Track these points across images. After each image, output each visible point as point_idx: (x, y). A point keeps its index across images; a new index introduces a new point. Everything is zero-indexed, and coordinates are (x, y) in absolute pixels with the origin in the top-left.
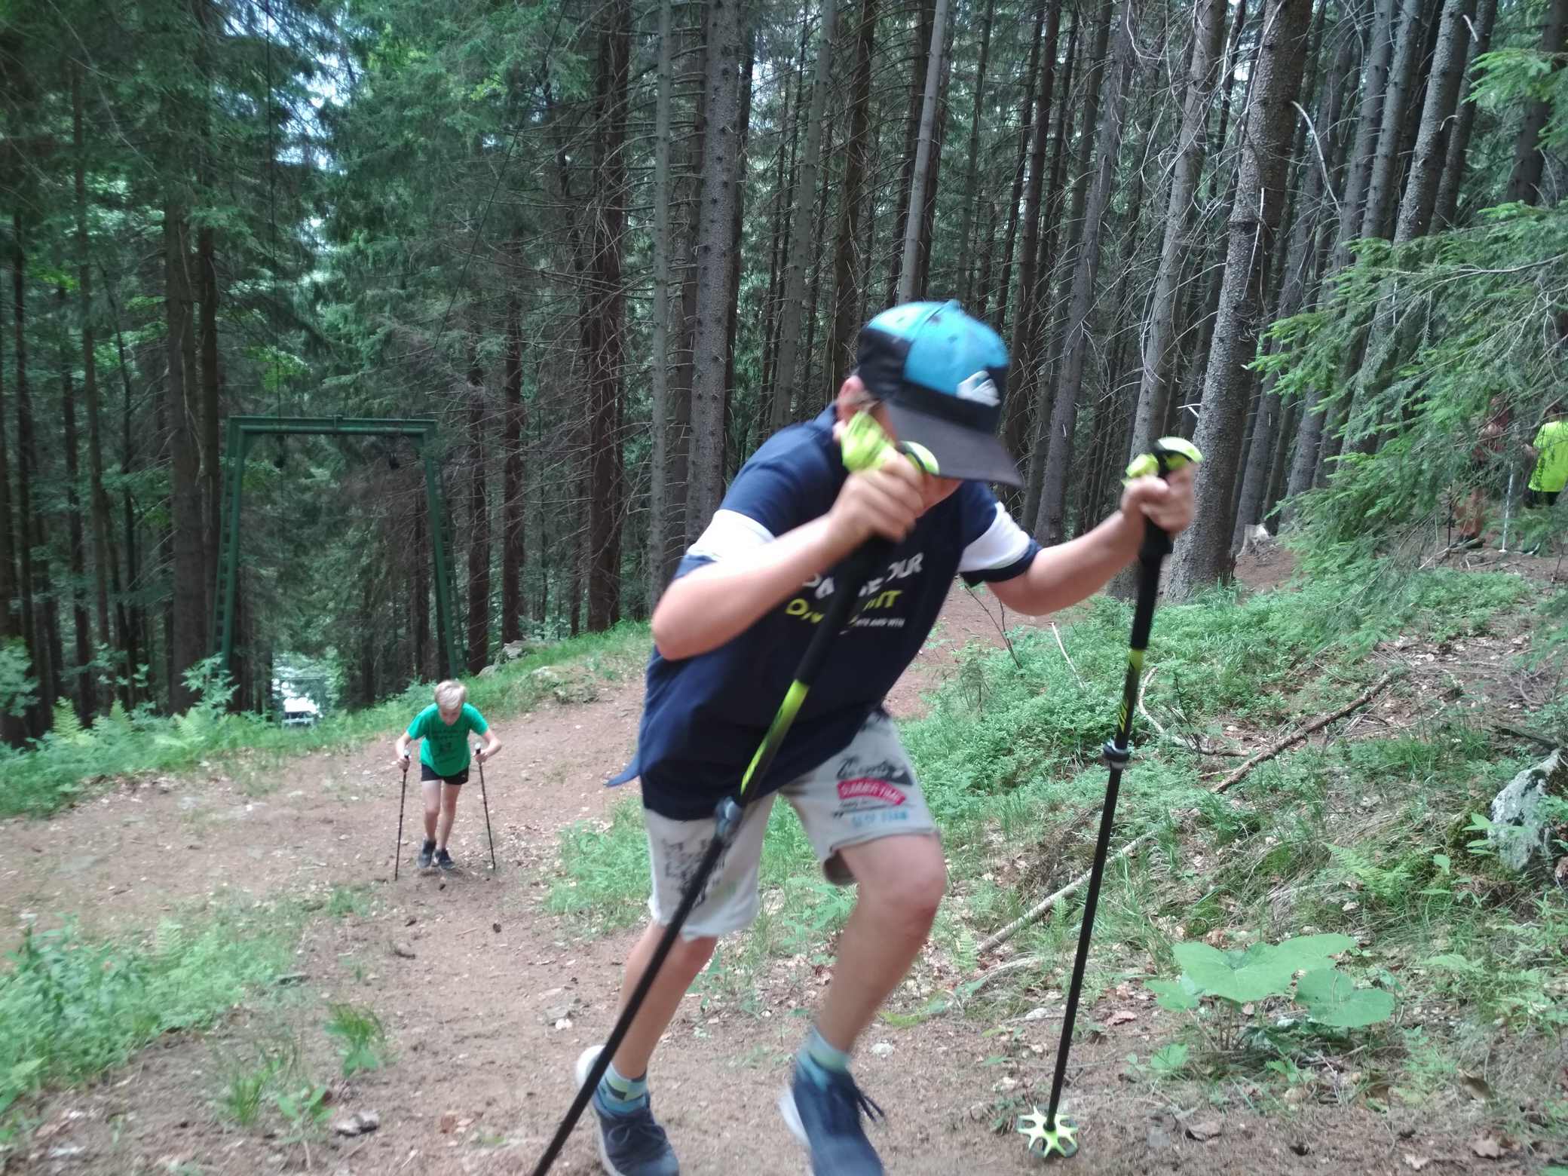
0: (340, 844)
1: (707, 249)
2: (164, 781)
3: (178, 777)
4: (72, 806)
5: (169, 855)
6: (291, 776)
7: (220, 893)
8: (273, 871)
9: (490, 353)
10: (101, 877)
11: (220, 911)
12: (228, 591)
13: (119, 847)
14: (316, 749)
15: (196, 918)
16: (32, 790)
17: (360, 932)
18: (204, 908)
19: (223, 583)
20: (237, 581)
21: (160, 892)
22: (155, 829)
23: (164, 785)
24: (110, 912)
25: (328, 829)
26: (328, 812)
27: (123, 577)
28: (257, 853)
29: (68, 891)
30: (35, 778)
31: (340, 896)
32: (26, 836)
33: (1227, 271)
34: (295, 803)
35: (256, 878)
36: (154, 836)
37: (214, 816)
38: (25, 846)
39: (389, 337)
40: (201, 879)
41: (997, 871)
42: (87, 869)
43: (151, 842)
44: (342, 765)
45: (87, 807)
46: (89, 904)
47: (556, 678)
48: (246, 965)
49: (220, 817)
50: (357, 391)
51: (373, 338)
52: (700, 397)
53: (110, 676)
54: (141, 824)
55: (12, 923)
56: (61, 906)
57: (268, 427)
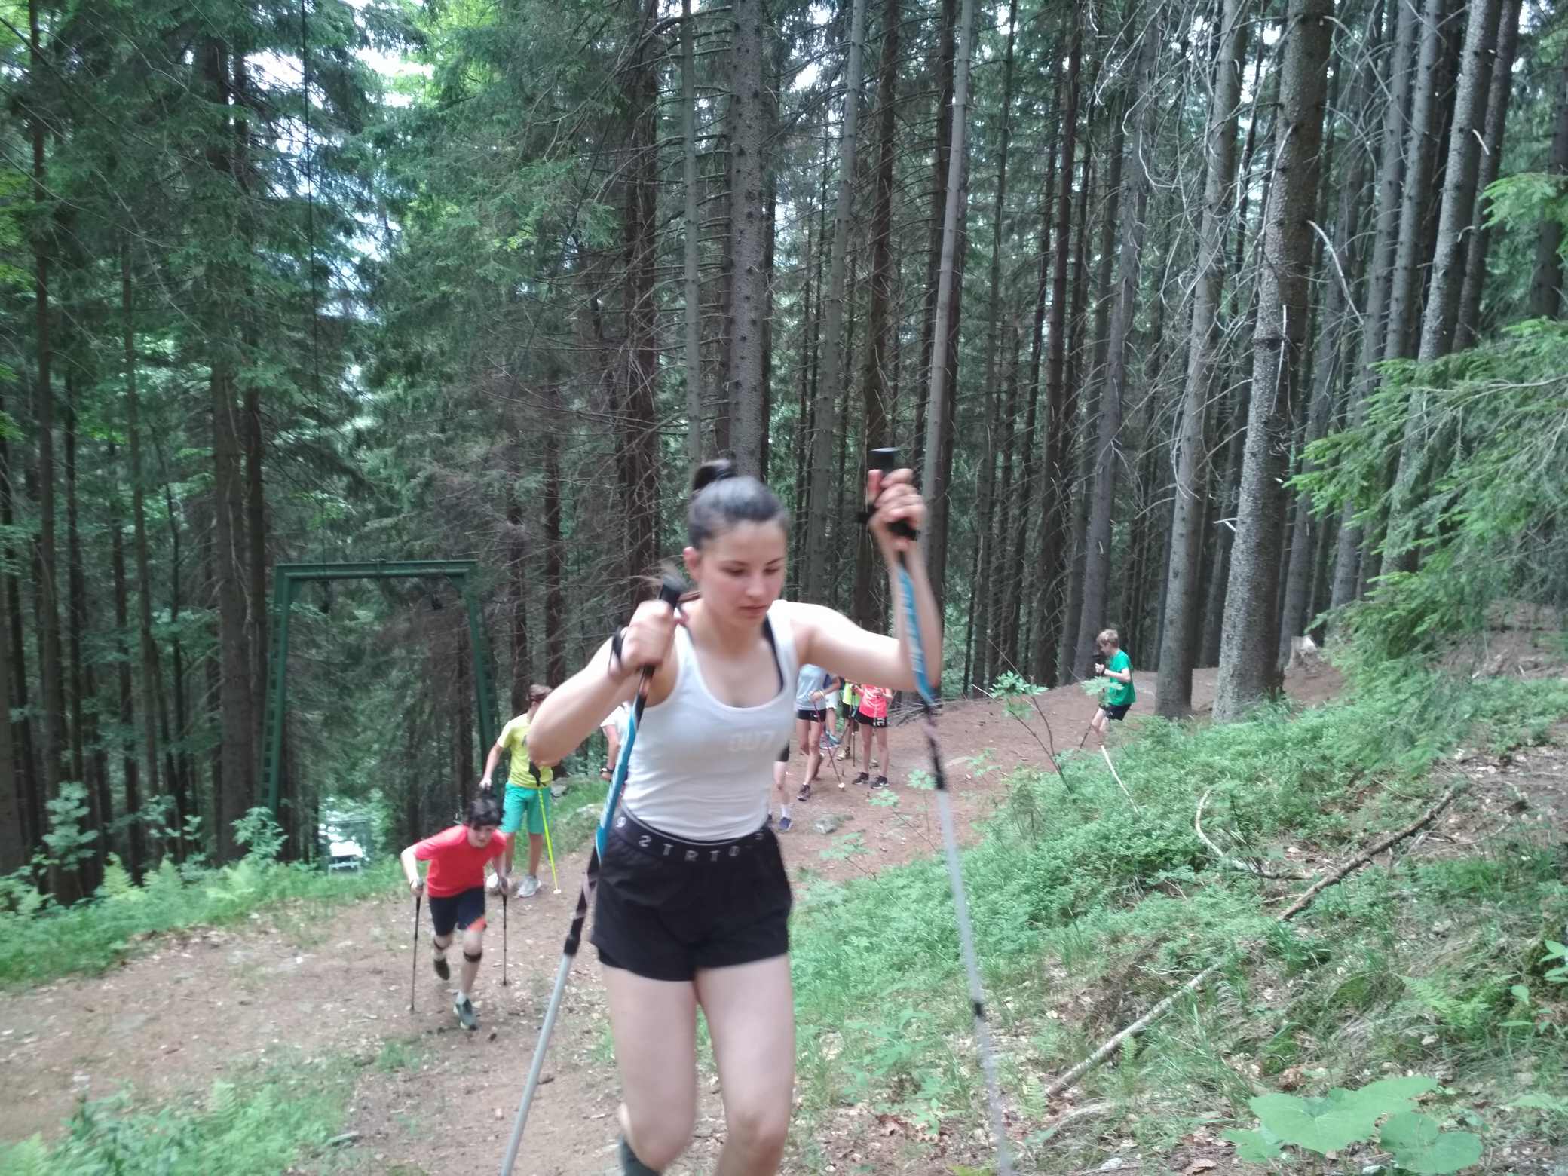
0: (389, 996)
1: (737, 385)
2: (216, 935)
3: (229, 930)
4: (124, 964)
5: (220, 1012)
6: (340, 926)
7: (272, 1050)
8: (324, 1025)
9: (528, 491)
10: (153, 1036)
11: (272, 1069)
12: (275, 739)
13: (170, 1005)
14: (364, 897)
15: (248, 1077)
16: (84, 948)
17: (412, 1087)
18: (255, 1066)
19: (270, 731)
20: (284, 726)
21: (212, 1050)
22: (206, 985)
23: (215, 940)
24: (163, 1072)
25: (377, 979)
26: (378, 962)
27: (172, 726)
28: (307, 1007)
29: (121, 1051)
30: (88, 937)
31: (392, 1050)
32: (80, 996)
33: (1254, 387)
34: (345, 954)
35: (307, 1034)
36: (205, 993)
37: (263, 970)
38: (78, 1006)
39: (429, 481)
40: (252, 1036)
41: (1061, 1008)
42: (139, 1028)
43: (203, 999)
44: (389, 913)
45: (139, 964)
46: (141, 1065)
48: (298, 1125)
49: (270, 970)
50: (399, 535)
51: (414, 482)
53: (160, 829)
54: (192, 981)
55: (66, 1086)
56: (114, 1066)
57: (313, 574)
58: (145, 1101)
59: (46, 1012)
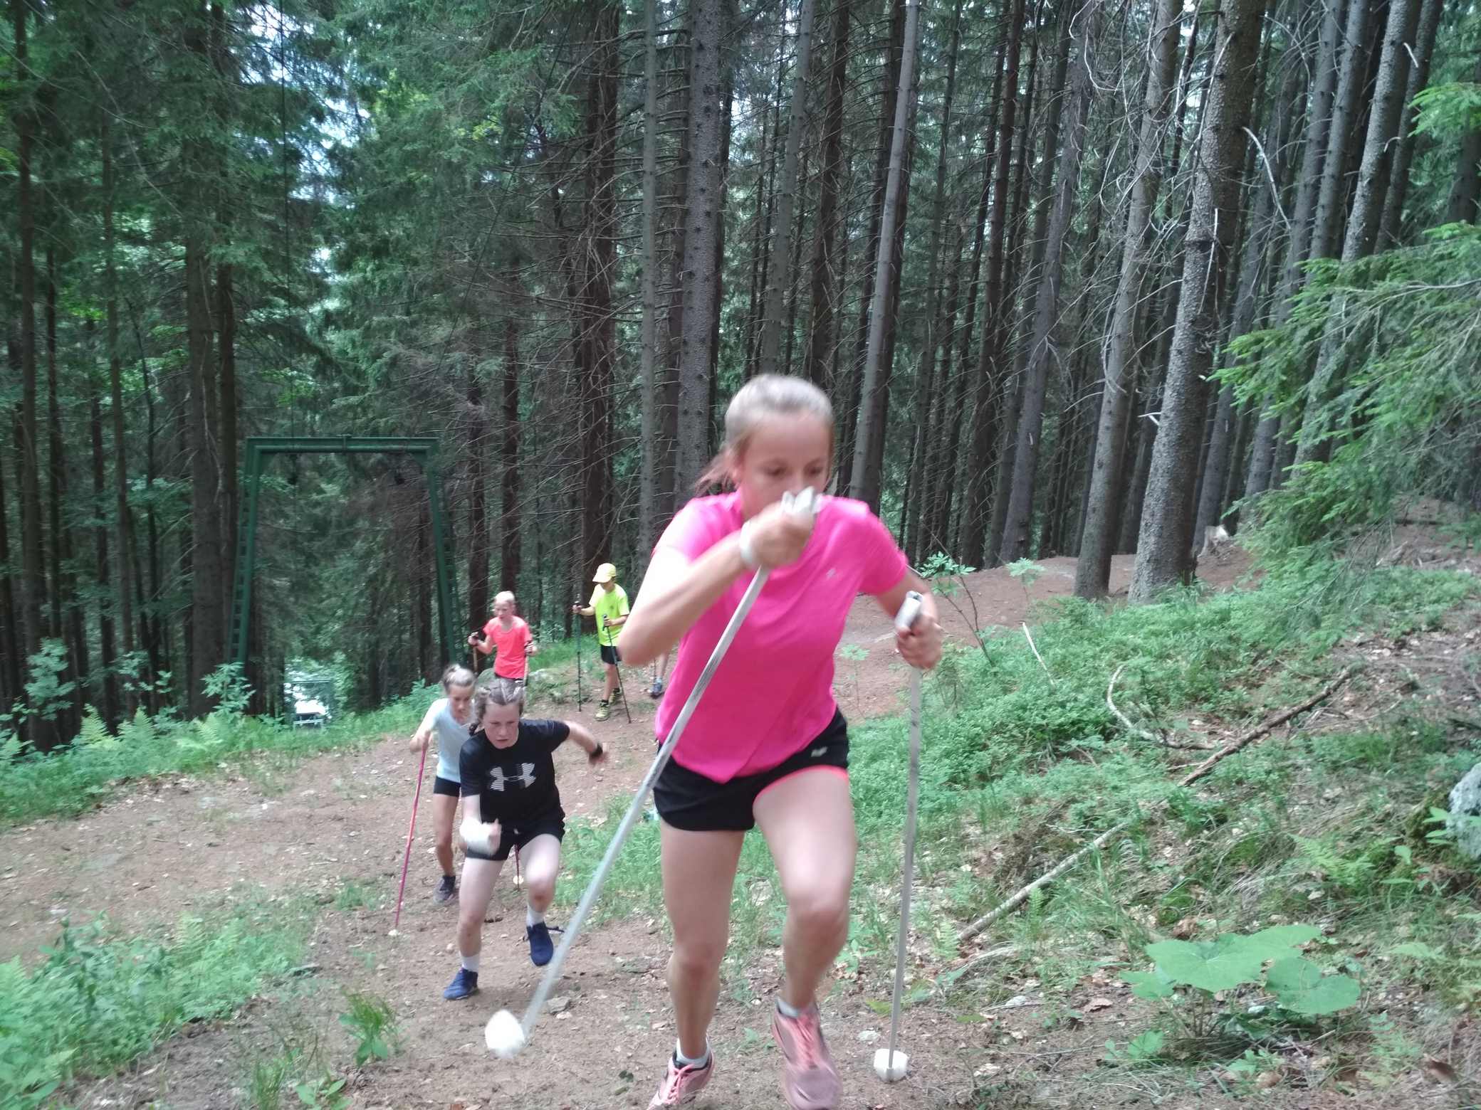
0: (349, 840)
1: (691, 274)
2: (185, 782)
3: (198, 777)
4: (99, 807)
5: (190, 853)
6: (304, 776)
7: (238, 888)
8: (287, 866)
9: (489, 374)
10: (126, 874)
11: (238, 905)
12: (244, 602)
13: (143, 846)
14: (327, 750)
15: (216, 912)
16: (61, 791)
17: (370, 925)
18: (222, 903)
19: (239, 594)
20: (253, 590)
21: (181, 888)
22: (176, 828)
23: (185, 786)
24: (135, 907)
25: (338, 826)
26: (338, 810)
27: (146, 588)
28: (272, 850)
29: (95, 887)
30: (64, 781)
31: (351, 890)
32: (57, 836)
33: (1184, 287)
34: (308, 801)
35: (271, 874)
36: (176, 834)
37: (231, 815)
38: (55, 845)
39: (394, 361)
40: (220, 875)
41: (975, 862)
42: (113, 866)
43: (174, 840)
44: (350, 765)
45: (113, 807)
46: (114, 899)
47: (552, 680)
48: (262, 958)
49: (237, 815)
50: (365, 412)
51: (379, 361)
52: (686, 413)
53: (135, 682)
54: (163, 824)
55: (43, 919)
56: (89, 901)
57: (282, 447)
58: (117, 933)
59: (25, 850)
